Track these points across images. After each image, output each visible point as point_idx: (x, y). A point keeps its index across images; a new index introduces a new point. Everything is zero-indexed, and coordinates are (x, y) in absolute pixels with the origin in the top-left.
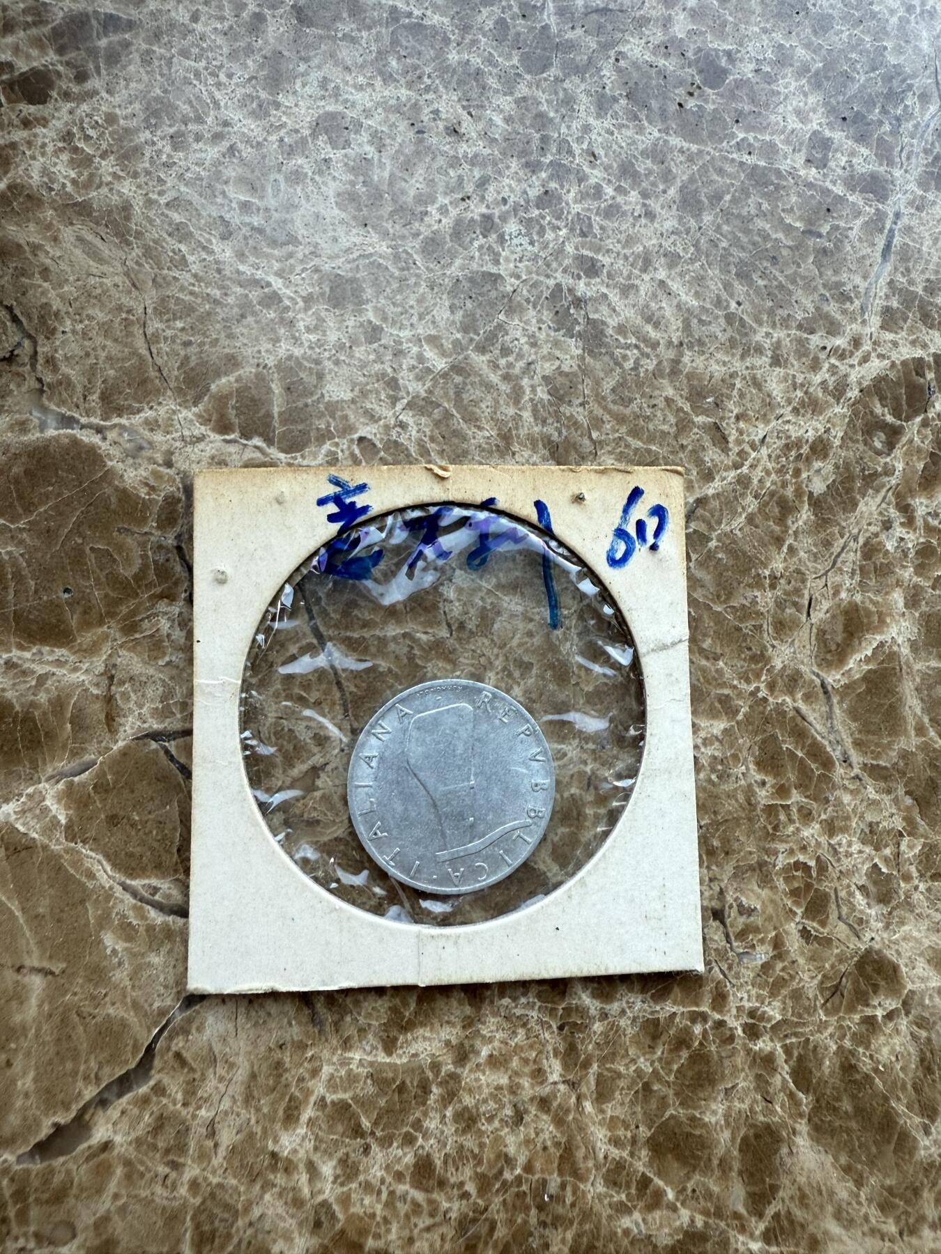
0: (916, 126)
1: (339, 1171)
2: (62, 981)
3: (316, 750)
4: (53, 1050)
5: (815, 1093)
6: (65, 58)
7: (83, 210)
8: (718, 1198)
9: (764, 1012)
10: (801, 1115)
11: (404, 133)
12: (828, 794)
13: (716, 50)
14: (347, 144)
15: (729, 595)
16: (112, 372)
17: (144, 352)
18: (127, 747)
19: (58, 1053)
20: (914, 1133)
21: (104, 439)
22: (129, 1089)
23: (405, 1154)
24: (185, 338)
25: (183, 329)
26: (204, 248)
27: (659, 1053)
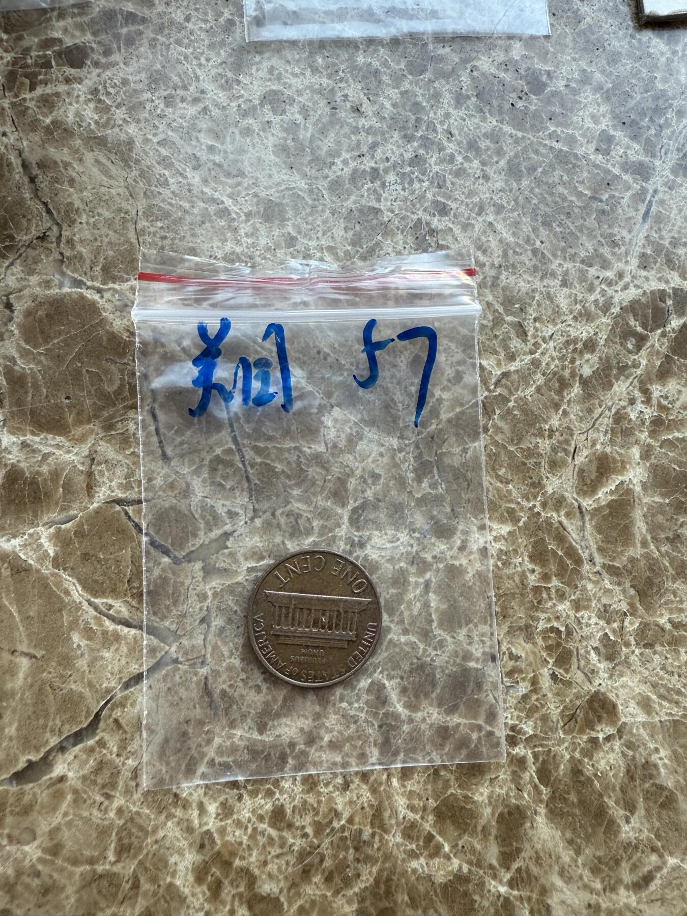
0: (673, 132)
1: (220, 811)
2: (41, 663)
3: (228, 521)
4: (31, 709)
5: (552, 787)
6: (98, 39)
7: (101, 142)
8: (479, 853)
9: (522, 728)
10: (541, 801)
11: (323, 109)
12: (577, 582)
13: (540, 70)
14: (284, 112)
15: (520, 440)
16: (111, 253)
17: (134, 240)
18: (99, 508)
19: (34, 712)
20: (618, 821)
21: (102, 297)
22: (81, 741)
23: (266, 803)
24: (163, 234)
25: (162, 228)
26: (181, 174)
27: (447, 750)
